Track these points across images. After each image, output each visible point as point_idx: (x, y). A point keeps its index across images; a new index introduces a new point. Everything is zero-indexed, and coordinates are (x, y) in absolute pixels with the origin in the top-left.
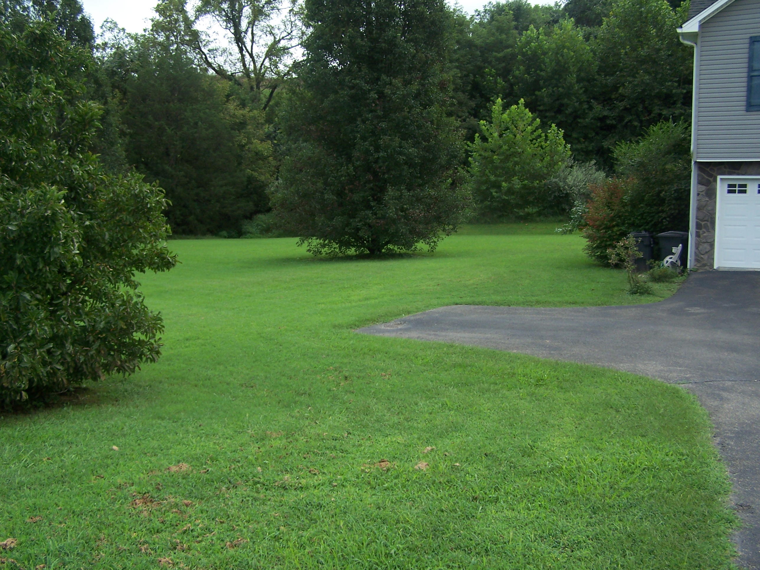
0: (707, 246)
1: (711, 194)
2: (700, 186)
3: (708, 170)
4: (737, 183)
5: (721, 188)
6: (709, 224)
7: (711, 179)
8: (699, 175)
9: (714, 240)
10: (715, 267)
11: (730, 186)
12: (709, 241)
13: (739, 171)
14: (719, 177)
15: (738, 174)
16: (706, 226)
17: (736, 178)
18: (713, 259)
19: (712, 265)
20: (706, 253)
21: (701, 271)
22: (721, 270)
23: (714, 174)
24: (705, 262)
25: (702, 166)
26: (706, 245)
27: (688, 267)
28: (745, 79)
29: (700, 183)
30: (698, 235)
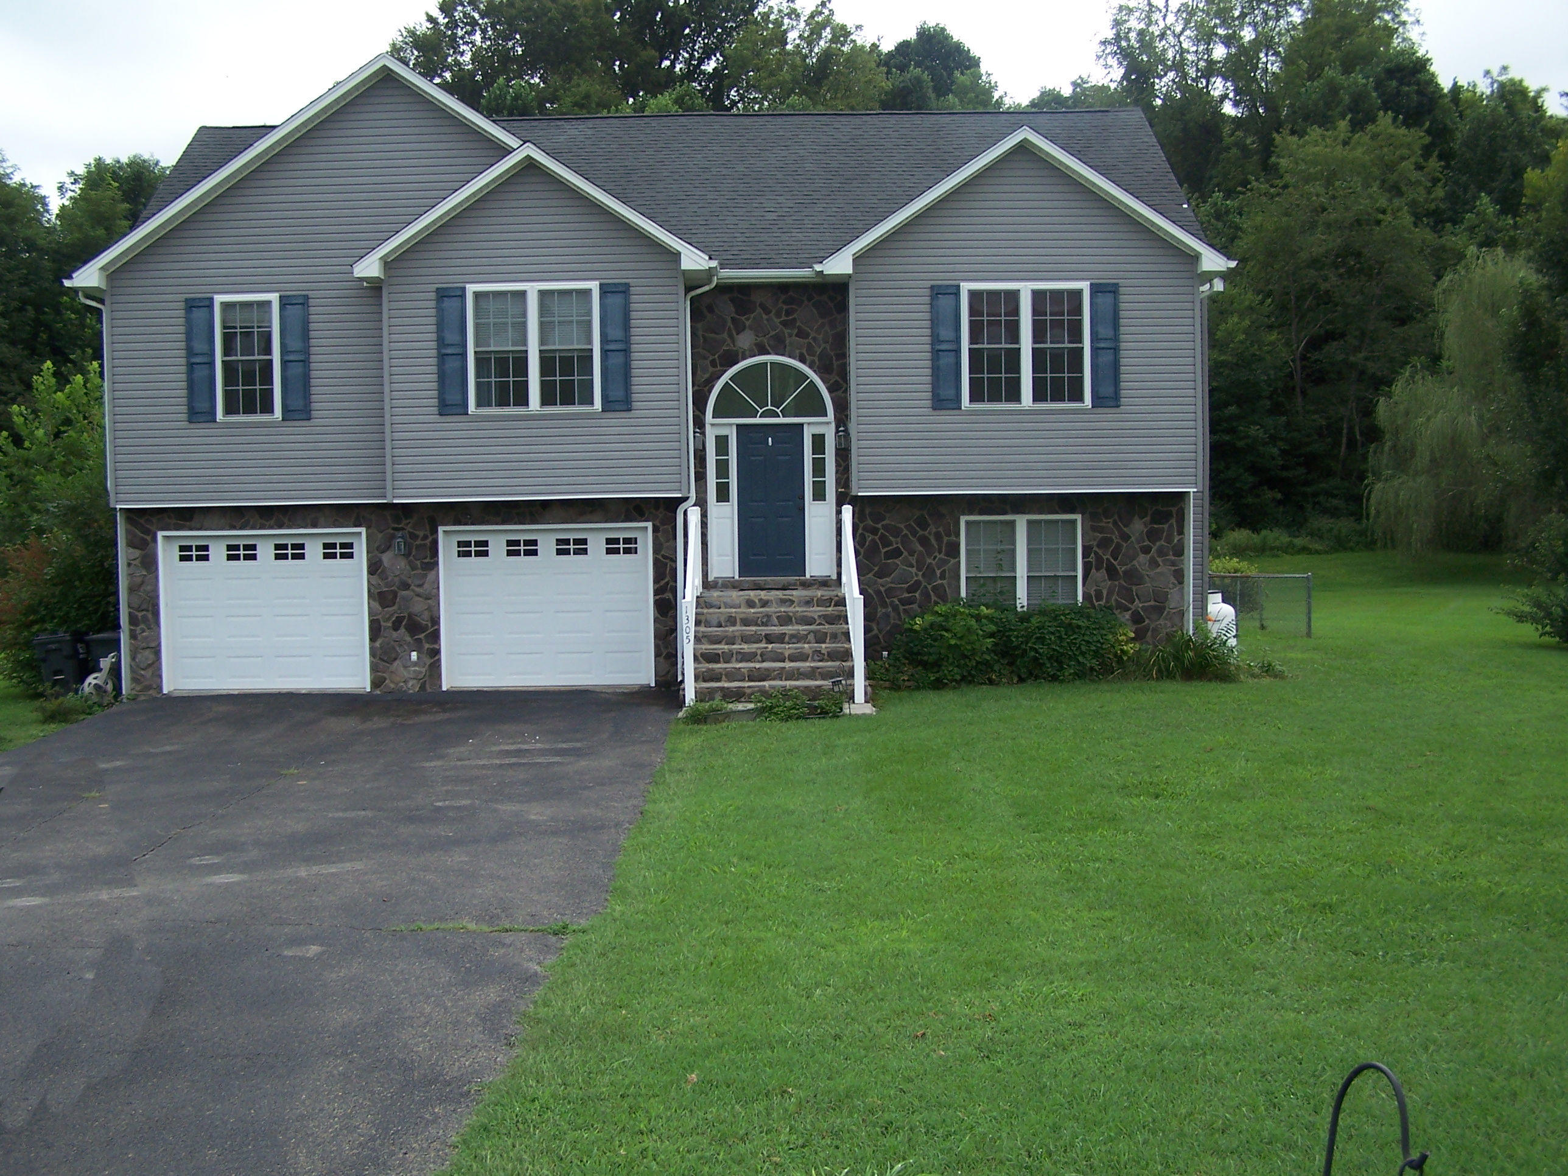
0: (148, 655)
1: (149, 563)
2: (131, 550)
3: (142, 521)
4: (194, 543)
5: (166, 552)
6: (150, 616)
7: (149, 538)
8: (128, 532)
9: (159, 645)
10: (165, 691)
11: (182, 548)
12: (153, 645)
13: (193, 524)
14: (160, 534)
15: (191, 529)
16: (145, 620)
17: (192, 535)
18: (160, 677)
19: (160, 688)
20: (150, 665)
21: (142, 698)
22: (176, 694)
23: (153, 528)
24: (147, 683)
25: (132, 515)
26: (147, 652)
27: (124, 692)
28: (183, 369)
29: (131, 544)
30: (133, 636)
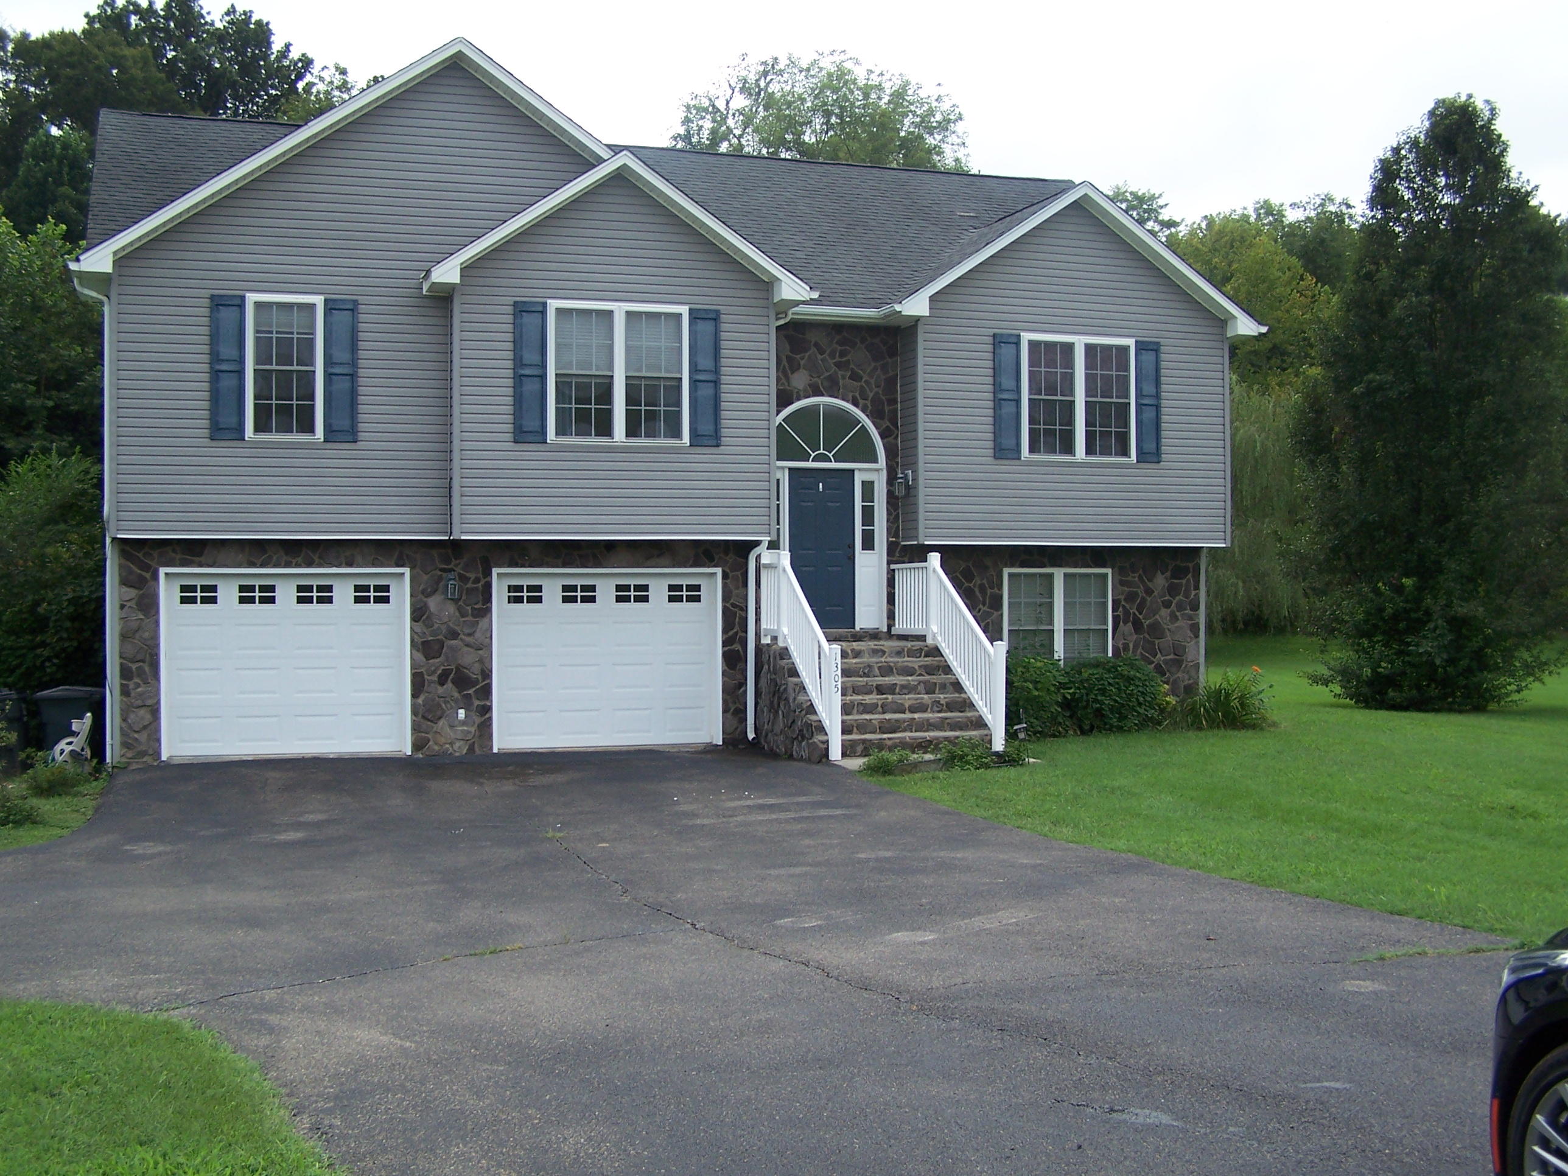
0: (144, 714)
1: (148, 605)
2: (125, 589)
3: (140, 555)
4: (199, 583)
5: (167, 593)
6: (147, 669)
7: (148, 575)
8: (121, 566)
9: (158, 702)
10: (164, 758)
11: (184, 589)
12: (149, 702)
13: (202, 559)
14: (163, 571)
15: (201, 565)
16: (141, 673)
17: (197, 573)
18: (159, 741)
19: (158, 754)
20: (145, 727)
21: (134, 767)
22: (176, 761)
23: (153, 564)
24: (143, 748)
25: (127, 547)
26: (142, 712)
27: (108, 760)
28: (206, 377)
29: (125, 582)
30: (125, 692)
